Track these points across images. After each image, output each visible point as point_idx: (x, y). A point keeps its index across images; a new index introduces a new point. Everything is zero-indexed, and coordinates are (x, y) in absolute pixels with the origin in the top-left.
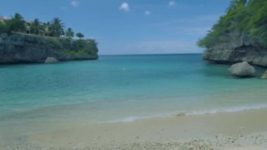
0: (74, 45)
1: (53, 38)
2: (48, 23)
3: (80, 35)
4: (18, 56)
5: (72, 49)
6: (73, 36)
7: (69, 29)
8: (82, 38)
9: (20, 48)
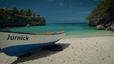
0: (36, 20)
1: (28, 17)
2: (26, 11)
3: (38, 16)
4: (16, 24)
5: (35, 21)
6: (35, 16)
7: (34, 13)
8: (39, 17)
9: (17, 21)
